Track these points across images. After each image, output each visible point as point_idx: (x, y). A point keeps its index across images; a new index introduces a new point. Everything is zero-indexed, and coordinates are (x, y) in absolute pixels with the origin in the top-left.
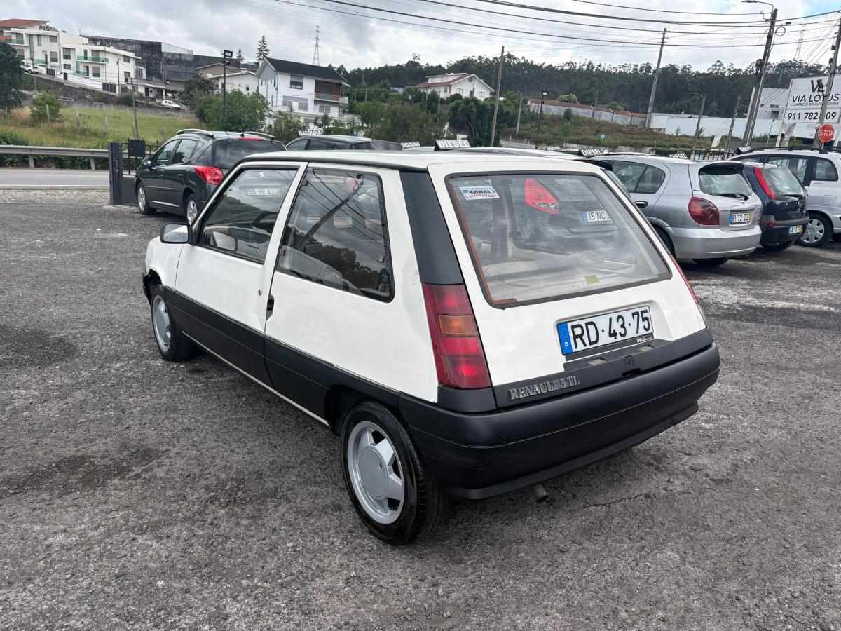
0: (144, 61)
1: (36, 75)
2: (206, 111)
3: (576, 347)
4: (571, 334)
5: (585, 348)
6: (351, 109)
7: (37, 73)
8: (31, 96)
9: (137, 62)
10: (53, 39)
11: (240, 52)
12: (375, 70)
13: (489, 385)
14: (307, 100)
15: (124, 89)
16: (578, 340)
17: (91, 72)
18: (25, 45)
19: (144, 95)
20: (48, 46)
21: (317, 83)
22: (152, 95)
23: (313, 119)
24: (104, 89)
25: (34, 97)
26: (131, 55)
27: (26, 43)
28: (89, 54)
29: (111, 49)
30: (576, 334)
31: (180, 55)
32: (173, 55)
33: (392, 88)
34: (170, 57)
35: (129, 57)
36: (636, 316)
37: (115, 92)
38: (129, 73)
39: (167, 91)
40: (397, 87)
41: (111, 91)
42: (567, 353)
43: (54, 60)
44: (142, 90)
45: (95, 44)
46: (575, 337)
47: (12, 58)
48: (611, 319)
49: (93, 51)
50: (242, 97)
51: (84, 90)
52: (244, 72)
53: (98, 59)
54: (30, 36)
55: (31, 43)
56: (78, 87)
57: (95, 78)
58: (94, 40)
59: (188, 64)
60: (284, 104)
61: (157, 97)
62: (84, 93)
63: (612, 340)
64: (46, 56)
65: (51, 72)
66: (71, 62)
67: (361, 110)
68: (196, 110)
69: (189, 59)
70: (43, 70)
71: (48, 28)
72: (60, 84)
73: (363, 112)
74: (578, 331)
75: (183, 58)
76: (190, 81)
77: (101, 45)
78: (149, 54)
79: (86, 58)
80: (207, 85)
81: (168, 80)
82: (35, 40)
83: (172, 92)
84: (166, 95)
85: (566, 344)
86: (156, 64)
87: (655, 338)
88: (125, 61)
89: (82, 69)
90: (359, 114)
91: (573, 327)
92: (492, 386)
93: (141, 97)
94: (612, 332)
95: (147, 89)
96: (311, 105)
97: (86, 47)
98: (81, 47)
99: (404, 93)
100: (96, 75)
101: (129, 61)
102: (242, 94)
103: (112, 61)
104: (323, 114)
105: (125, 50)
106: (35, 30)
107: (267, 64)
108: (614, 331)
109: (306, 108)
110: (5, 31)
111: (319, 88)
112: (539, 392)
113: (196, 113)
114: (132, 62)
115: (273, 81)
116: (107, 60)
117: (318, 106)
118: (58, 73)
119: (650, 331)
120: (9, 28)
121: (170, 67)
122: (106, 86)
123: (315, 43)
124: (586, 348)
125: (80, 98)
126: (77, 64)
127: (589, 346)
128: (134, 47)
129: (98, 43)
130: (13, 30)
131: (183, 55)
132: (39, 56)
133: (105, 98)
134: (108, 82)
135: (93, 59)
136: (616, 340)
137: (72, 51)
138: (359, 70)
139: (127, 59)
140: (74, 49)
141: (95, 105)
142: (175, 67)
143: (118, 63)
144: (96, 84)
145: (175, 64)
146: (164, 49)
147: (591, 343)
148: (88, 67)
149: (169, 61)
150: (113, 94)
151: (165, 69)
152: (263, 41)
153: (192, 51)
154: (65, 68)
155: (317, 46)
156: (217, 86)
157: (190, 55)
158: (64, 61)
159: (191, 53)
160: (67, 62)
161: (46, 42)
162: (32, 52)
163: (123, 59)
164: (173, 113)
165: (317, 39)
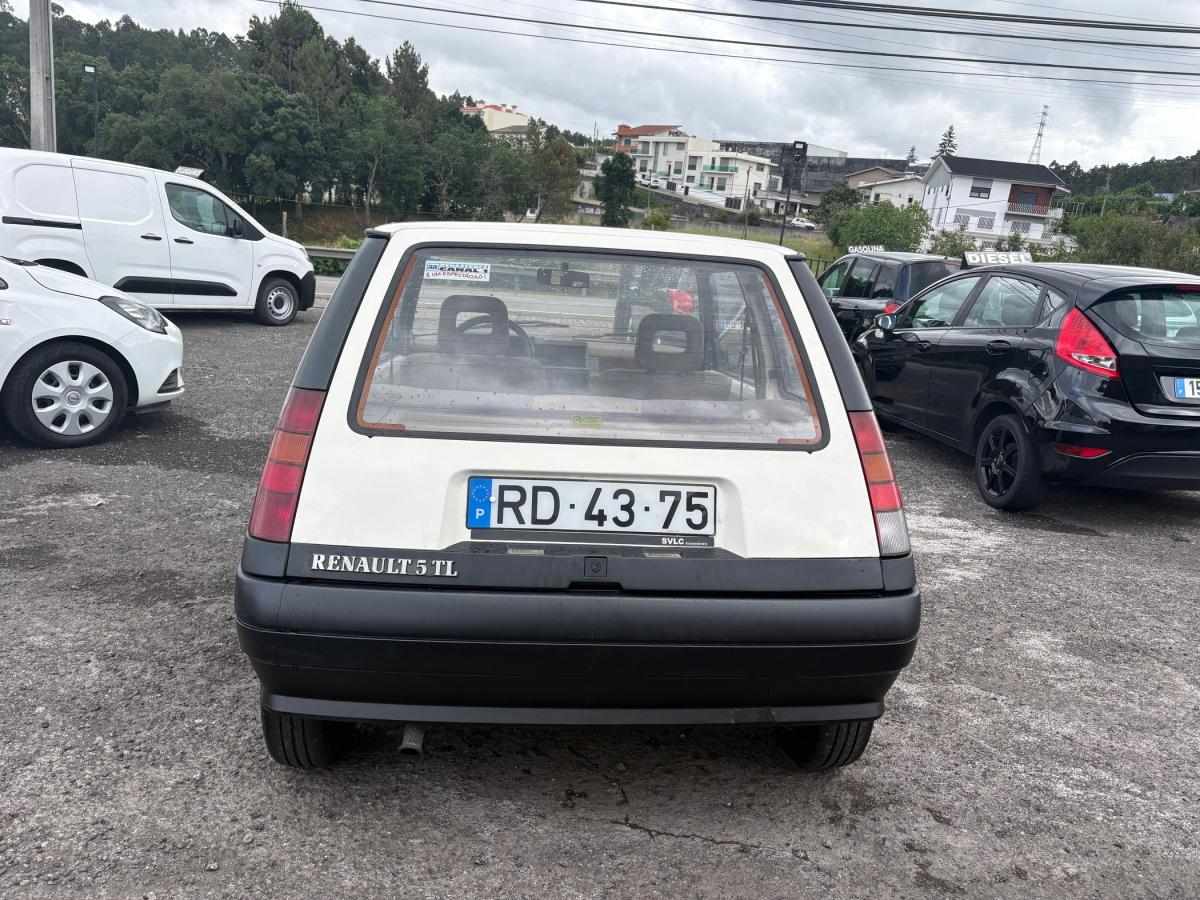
0: (783, 169)
1: (656, 191)
2: (841, 230)
3: (500, 520)
4: (494, 498)
5: (518, 526)
6: (1064, 228)
7: (656, 187)
8: (642, 215)
9: (773, 170)
10: (681, 146)
11: (913, 150)
12: (1135, 168)
13: (285, 539)
14: (994, 213)
15: (750, 204)
16: (508, 512)
17: (715, 185)
18: (650, 155)
19: (773, 212)
20: (675, 156)
21: (1015, 190)
22: (782, 212)
23: (996, 241)
24: (727, 205)
25: (646, 216)
26: (767, 161)
27: (651, 152)
28: (718, 163)
29: (744, 156)
30: (506, 500)
31: (829, 159)
32: (820, 159)
33: (1157, 195)
34: (816, 162)
35: (763, 165)
36: (670, 500)
37: (739, 208)
38: (760, 184)
39: (802, 206)
40: (1167, 192)
41: (735, 208)
42: (477, 527)
43: (678, 171)
44: (771, 206)
45: (727, 150)
46: (502, 504)
47: (628, 169)
48: (598, 491)
49: (722, 159)
50: (891, 211)
51: (704, 207)
52: (909, 177)
53: (726, 169)
54: (657, 143)
55: (656, 153)
56: (696, 203)
57: (720, 192)
58: (726, 146)
59: (838, 169)
60: (957, 219)
61: (787, 213)
62: (702, 211)
63: (593, 525)
64: (670, 167)
65: (671, 186)
66: (696, 173)
67: (1077, 228)
68: (830, 231)
69: (839, 163)
70: (663, 184)
71: (677, 134)
72: (678, 200)
73: (1082, 231)
74: (512, 496)
75: (832, 162)
76: (830, 192)
77: (734, 151)
78: (791, 160)
79: (713, 168)
80: (851, 197)
81: (806, 192)
82: (661, 147)
83: (808, 207)
84: (800, 211)
85: (479, 513)
86: (796, 171)
87: (716, 545)
88: (758, 169)
89: (706, 181)
90: (1074, 232)
91: (502, 489)
92: (289, 542)
93: (768, 214)
94: (595, 512)
95: (777, 204)
96: (999, 221)
97: (715, 154)
98: (710, 154)
99: (1175, 203)
100: (721, 188)
101: (762, 170)
102: (892, 207)
103: (742, 169)
104: (1012, 234)
105: (762, 156)
106: (664, 137)
107: (941, 164)
108: (601, 512)
109: (990, 225)
110: (632, 140)
111: (1015, 196)
112: (366, 570)
113: (827, 233)
114: (766, 170)
115: (945, 188)
116: (736, 170)
117: (1010, 223)
118: (679, 187)
119: (707, 530)
120: (636, 136)
121: (813, 175)
122: (730, 202)
123: (1037, 132)
124: (522, 526)
125: (697, 216)
126: (702, 177)
127: (528, 525)
128: (772, 152)
129: (730, 149)
130: (641, 138)
131: (833, 158)
132: (662, 167)
133: (724, 217)
134: (733, 197)
135: (721, 169)
136: (601, 528)
137: (699, 161)
138: (1104, 168)
139: (760, 167)
140: (701, 157)
141: (710, 225)
142: (818, 175)
143: (748, 173)
144: (718, 200)
145: (822, 171)
146: (810, 153)
147: (535, 521)
148: (713, 179)
149: (812, 168)
150: (735, 211)
151: (805, 177)
152: (950, 133)
153: (846, 153)
154: (687, 181)
155: (1040, 135)
156: (868, 197)
157: (841, 158)
158: (687, 172)
159: (843, 156)
160: (692, 173)
161: (672, 149)
162: (655, 163)
163: (755, 167)
164: (804, 235)
165: (1042, 124)
